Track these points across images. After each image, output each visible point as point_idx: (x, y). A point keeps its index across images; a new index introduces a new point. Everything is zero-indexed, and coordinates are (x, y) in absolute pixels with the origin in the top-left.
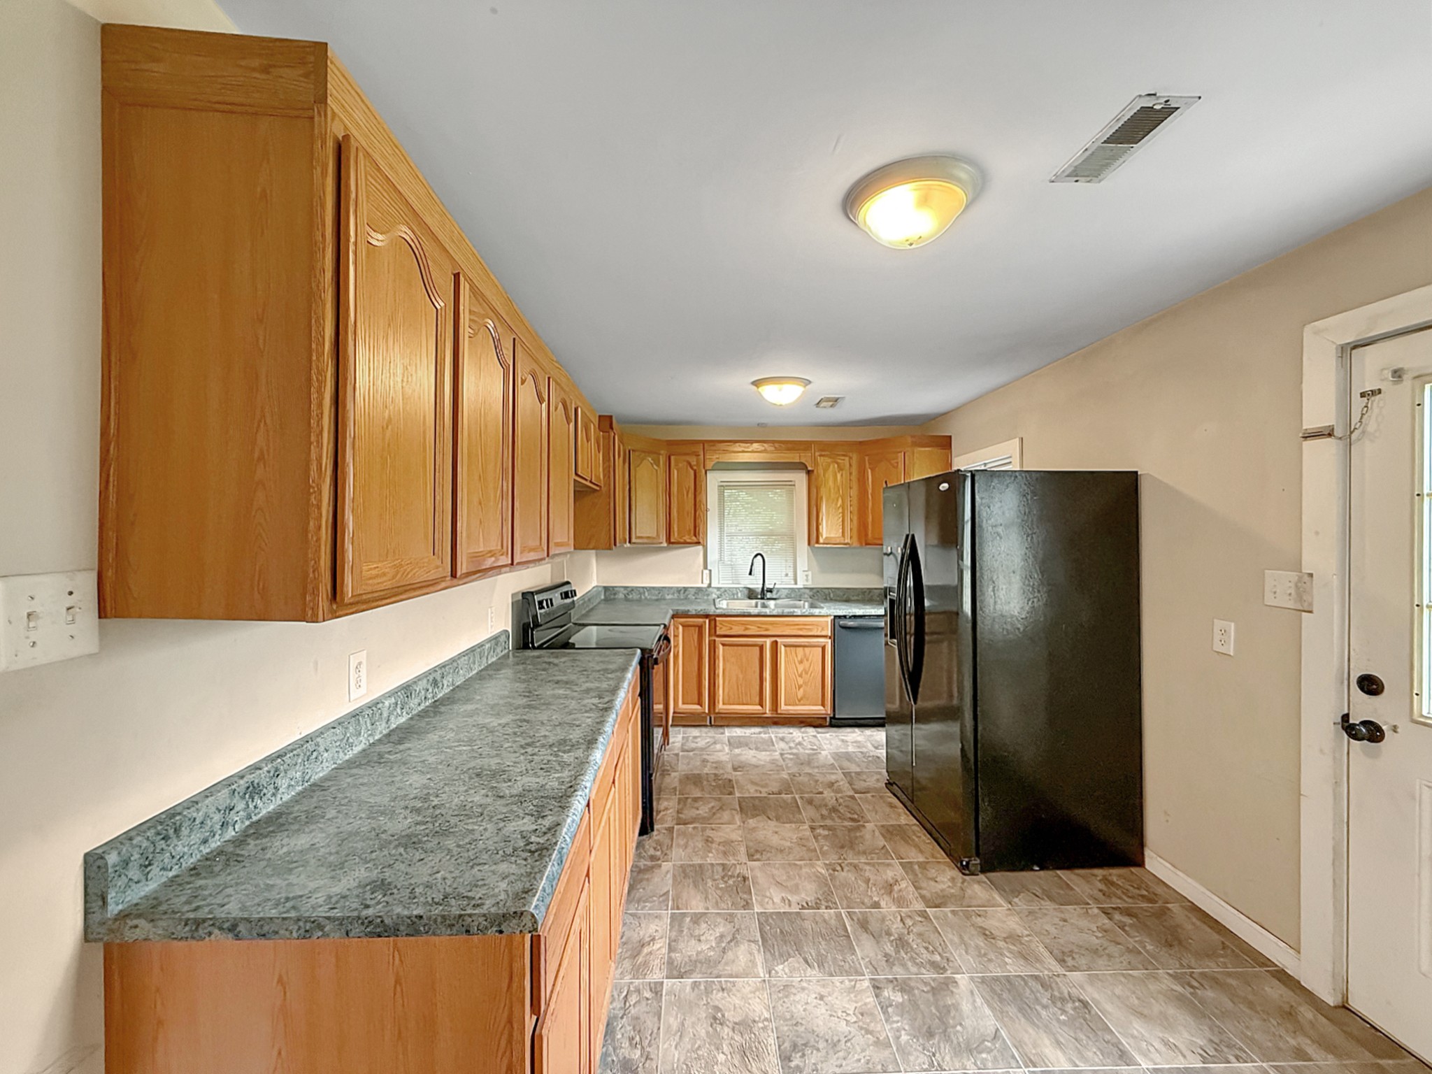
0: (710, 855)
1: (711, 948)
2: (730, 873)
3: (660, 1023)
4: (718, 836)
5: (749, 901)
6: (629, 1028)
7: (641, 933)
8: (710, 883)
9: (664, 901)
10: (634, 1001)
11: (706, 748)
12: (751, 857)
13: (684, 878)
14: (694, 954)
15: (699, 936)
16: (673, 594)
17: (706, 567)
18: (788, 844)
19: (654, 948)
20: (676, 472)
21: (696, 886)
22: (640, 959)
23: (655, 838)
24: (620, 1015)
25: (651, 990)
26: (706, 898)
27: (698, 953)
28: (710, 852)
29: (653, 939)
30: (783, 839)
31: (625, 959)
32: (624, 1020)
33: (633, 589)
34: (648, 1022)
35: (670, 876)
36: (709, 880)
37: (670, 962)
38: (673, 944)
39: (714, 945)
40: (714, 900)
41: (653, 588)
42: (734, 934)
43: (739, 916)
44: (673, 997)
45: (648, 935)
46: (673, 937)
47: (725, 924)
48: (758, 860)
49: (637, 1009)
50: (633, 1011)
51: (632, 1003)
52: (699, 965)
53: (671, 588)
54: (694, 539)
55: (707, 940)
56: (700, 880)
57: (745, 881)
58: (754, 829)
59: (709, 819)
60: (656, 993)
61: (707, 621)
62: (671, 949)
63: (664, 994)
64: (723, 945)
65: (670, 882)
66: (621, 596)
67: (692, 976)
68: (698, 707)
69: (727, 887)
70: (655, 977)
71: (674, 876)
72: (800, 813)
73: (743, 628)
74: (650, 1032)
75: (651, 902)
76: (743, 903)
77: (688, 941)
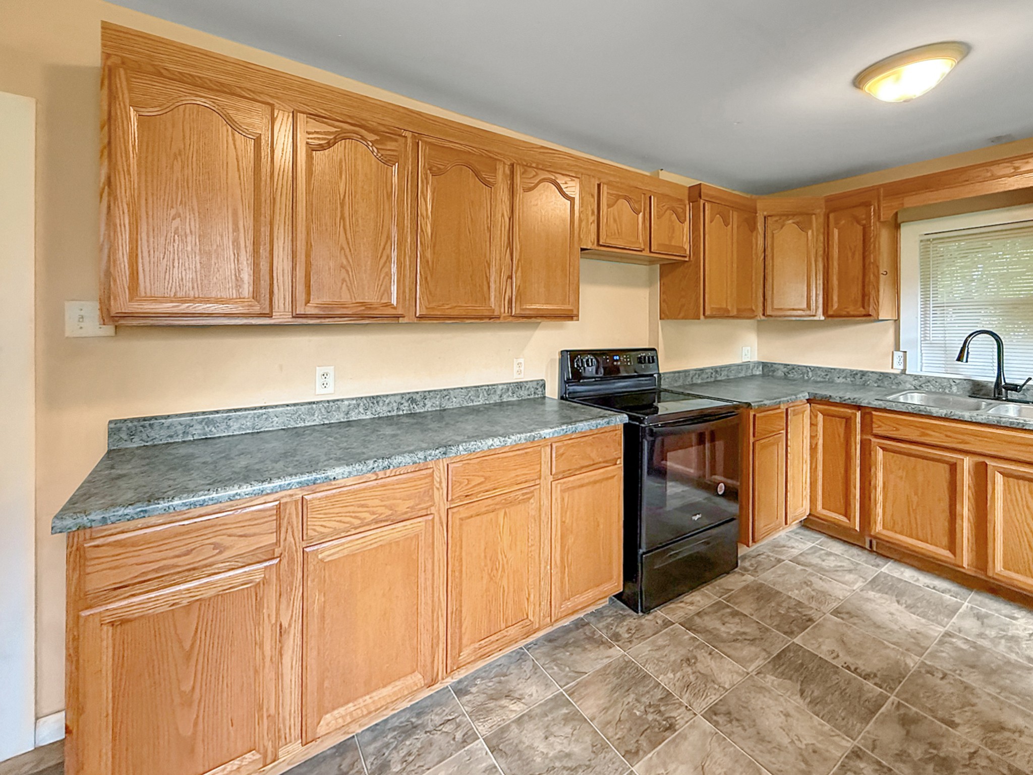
0: (671, 675)
1: (545, 755)
2: (663, 709)
3: (434, 766)
4: (706, 663)
5: (641, 753)
6: (419, 745)
7: (520, 686)
8: (632, 697)
9: (570, 677)
10: (446, 730)
11: (827, 571)
12: (712, 713)
13: (614, 674)
14: (527, 744)
15: (552, 734)
16: (845, 377)
17: (897, 347)
18: (786, 741)
19: (511, 706)
20: (836, 231)
21: (614, 690)
22: (492, 705)
23: (643, 621)
24: (428, 730)
25: (464, 736)
26: (606, 709)
27: (531, 747)
28: (674, 672)
29: (519, 699)
30: (787, 730)
31: (484, 693)
32: (425, 735)
33: (793, 368)
34: (431, 756)
35: (606, 661)
36: (632, 696)
37: (504, 730)
38: (526, 718)
39: (550, 755)
40: (609, 718)
41: (819, 368)
42: (580, 766)
43: (608, 756)
44: (468, 758)
45: (520, 692)
46: (533, 713)
47: (585, 749)
48: (716, 724)
49: (441, 737)
50: (437, 736)
51: (444, 729)
52: (516, 757)
53: (843, 370)
54: (862, 311)
55: (552, 745)
56: (626, 688)
57: (667, 729)
58: (762, 689)
59: (723, 641)
60: (464, 741)
61: (859, 414)
62: (519, 721)
63: (466, 748)
64: (557, 764)
65: (598, 667)
66: (780, 373)
67: (500, 760)
68: (843, 518)
69: (640, 717)
70: (480, 728)
71: (609, 665)
72: (866, 720)
73: (918, 433)
74: (422, 764)
75: (560, 669)
76: (632, 747)
77: (538, 729)
